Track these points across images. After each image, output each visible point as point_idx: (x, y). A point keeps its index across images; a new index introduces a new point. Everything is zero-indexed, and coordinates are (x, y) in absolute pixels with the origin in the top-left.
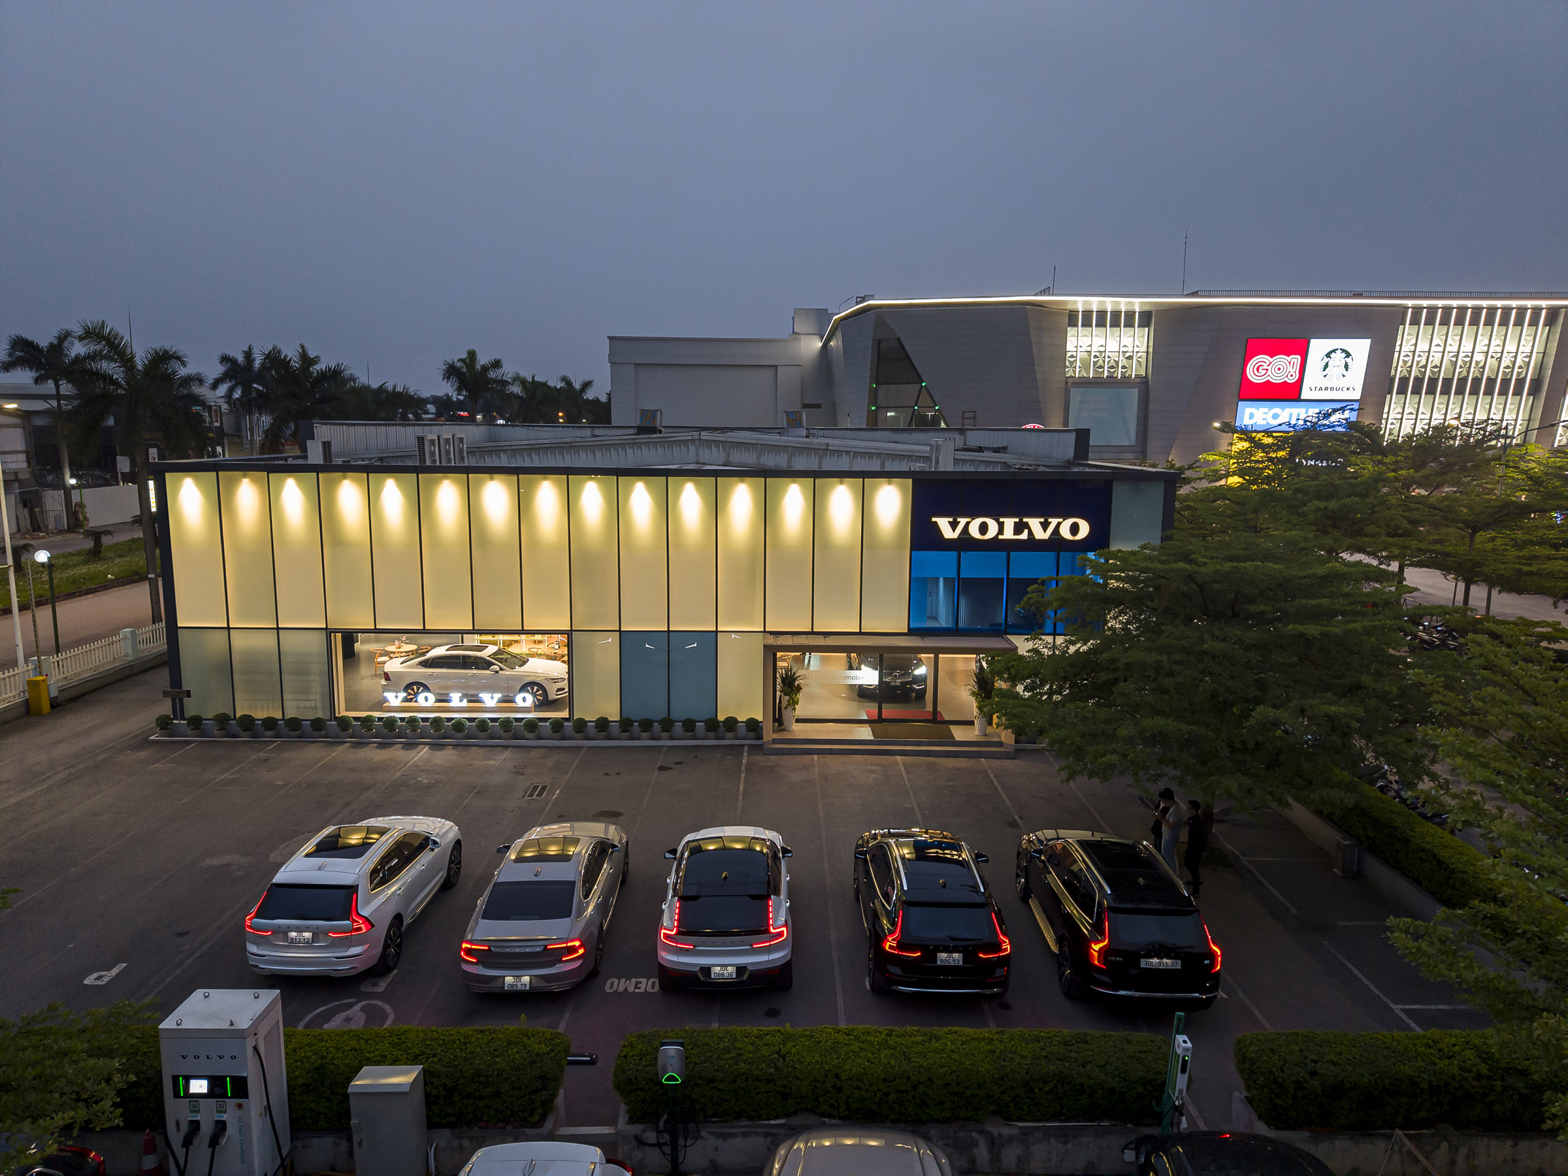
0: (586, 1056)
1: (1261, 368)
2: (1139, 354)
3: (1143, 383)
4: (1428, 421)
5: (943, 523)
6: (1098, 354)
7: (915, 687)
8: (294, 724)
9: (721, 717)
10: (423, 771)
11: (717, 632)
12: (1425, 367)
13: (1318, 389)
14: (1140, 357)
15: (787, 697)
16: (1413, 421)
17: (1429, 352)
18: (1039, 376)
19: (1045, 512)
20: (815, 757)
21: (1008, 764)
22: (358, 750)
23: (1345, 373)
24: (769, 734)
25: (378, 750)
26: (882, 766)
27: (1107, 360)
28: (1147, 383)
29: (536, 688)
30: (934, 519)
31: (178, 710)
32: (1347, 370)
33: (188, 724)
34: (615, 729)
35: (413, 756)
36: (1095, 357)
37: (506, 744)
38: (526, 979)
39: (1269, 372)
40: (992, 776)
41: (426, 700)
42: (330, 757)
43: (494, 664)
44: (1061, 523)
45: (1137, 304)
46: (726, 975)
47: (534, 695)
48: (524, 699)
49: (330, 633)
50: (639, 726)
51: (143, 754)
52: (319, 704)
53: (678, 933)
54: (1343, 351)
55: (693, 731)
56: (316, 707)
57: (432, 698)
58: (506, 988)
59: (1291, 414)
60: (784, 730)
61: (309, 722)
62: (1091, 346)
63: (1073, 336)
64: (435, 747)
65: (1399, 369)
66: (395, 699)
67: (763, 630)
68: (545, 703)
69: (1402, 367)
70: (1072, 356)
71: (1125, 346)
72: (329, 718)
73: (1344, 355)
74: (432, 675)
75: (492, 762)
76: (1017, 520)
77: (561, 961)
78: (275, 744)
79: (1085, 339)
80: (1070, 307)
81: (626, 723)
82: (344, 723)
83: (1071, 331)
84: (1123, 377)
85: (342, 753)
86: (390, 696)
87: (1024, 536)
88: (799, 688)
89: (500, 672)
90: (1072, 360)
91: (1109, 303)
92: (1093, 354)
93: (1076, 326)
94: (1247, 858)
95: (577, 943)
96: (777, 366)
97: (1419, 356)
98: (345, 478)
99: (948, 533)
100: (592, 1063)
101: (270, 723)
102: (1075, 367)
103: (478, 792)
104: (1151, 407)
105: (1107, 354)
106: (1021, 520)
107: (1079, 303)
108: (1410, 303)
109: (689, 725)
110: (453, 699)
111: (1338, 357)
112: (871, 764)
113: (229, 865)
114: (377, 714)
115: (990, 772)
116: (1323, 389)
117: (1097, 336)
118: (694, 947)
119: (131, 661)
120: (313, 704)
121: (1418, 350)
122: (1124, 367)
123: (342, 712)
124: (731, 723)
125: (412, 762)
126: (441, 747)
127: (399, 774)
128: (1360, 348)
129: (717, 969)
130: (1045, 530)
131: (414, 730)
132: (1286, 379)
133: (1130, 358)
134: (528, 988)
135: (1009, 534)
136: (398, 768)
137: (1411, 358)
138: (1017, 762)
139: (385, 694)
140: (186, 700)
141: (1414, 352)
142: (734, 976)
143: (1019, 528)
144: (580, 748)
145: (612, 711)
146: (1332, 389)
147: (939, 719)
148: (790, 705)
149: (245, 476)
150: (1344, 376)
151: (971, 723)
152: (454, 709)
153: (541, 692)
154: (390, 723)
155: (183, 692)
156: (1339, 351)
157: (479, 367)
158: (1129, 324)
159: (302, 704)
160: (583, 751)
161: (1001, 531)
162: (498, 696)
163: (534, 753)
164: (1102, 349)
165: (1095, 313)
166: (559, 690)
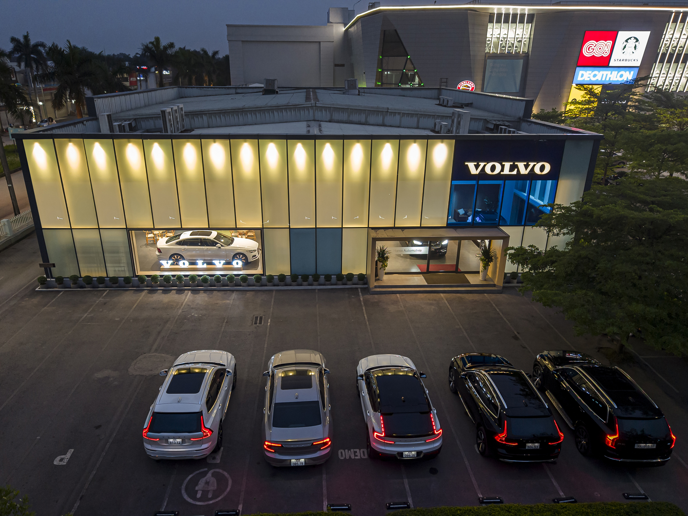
0: (345, 506)
1: (591, 48)
2: (525, 39)
3: (526, 56)
4: (672, 78)
5: (471, 166)
6: (503, 39)
7: (442, 251)
8: (114, 280)
9: (345, 272)
10: (192, 308)
11: (342, 228)
12: (676, 47)
13: (618, 60)
14: (525, 41)
15: (381, 263)
16: (665, 78)
17: (679, 39)
18: (471, 53)
19: (527, 159)
20: (398, 295)
21: (500, 297)
22: (153, 295)
23: (634, 51)
24: (373, 283)
25: (163, 295)
26: (435, 300)
27: (508, 42)
28: (528, 56)
29: (241, 256)
30: (466, 163)
31: (49, 274)
32: (635, 49)
33: (56, 281)
34: (289, 280)
35: (184, 298)
36: (502, 41)
37: (232, 289)
38: (302, 460)
39: (595, 51)
40: (494, 305)
41: (184, 264)
42: (139, 300)
43: (218, 243)
44: (536, 165)
45: (527, 9)
46: (411, 455)
47: (240, 259)
48: (237, 263)
49: (129, 230)
50: (302, 278)
51: (35, 300)
52: (126, 269)
53: (385, 436)
54: (635, 38)
55: (330, 281)
56: (124, 271)
57: (187, 263)
58: (292, 465)
59: (603, 75)
60: (378, 280)
61: (123, 279)
62: (500, 34)
63: (490, 28)
64: (195, 292)
65: (662, 48)
66: (166, 264)
67: (367, 227)
68: (247, 264)
69: (664, 47)
70: (489, 41)
71: (518, 34)
72: (133, 276)
73: (635, 40)
74: (184, 249)
75: (228, 301)
76: (512, 163)
77: (320, 450)
78: (106, 292)
79: (496, 30)
80: (490, 11)
81: (294, 277)
82: (141, 279)
83: (490, 26)
84: (516, 53)
85: (143, 296)
86: (163, 262)
87: (515, 172)
88: (387, 258)
89: (222, 248)
90: (489, 42)
91: (511, 9)
92: (500, 39)
93: (493, 22)
94: (642, 357)
95: (328, 440)
96: (320, 42)
97: (674, 41)
98: (129, 142)
99: (474, 171)
100: (349, 509)
101: (101, 280)
102: (490, 47)
103: (227, 322)
104: (529, 70)
105: (508, 39)
106: (514, 163)
107: (495, 9)
108: (674, 10)
109: (328, 278)
110: (199, 264)
111: (632, 42)
112: (429, 300)
113: (107, 378)
114: (158, 273)
115: (492, 303)
116: (622, 60)
117: (503, 28)
118: (394, 443)
119: (10, 237)
120: (123, 269)
121: (674, 37)
122: (516, 47)
123: (140, 273)
124: (350, 276)
125: (185, 302)
126: (197, 291)
127: (180, 311)
128: (644, 36)
129: (407, 453)
130: (526, 169)
131: (181, 282)
132: (603, 55)
133: (520, 41)
134: (304, 464)
135: (506, 171)
136: (178, 307)
137: (669, 42)
138: (503, 295)
139: (161, 262)
140: (52, 269)
141: (672, 38)
142: (415, 456)
143: (512, 169)
144: (271, 291)
145: (285, 269)
146: (626, 60)
147: (459, 271)
148: (383, 267)
149: (70, 141)
150: (633, 53)
151: (478, 272)
152: (199, 269)
153: (244, 258)
154: (167, 279)
155: (51, 264)
156: (633, 38)
157: (162, 47)
158: (522, 21)
159: (117, 269)
160: (274, 293)
161: (502, 170)
162: (223, 262)
163: (249, 294)
164: (505, 36)
165: (503, 15)
166: (253, 256)
